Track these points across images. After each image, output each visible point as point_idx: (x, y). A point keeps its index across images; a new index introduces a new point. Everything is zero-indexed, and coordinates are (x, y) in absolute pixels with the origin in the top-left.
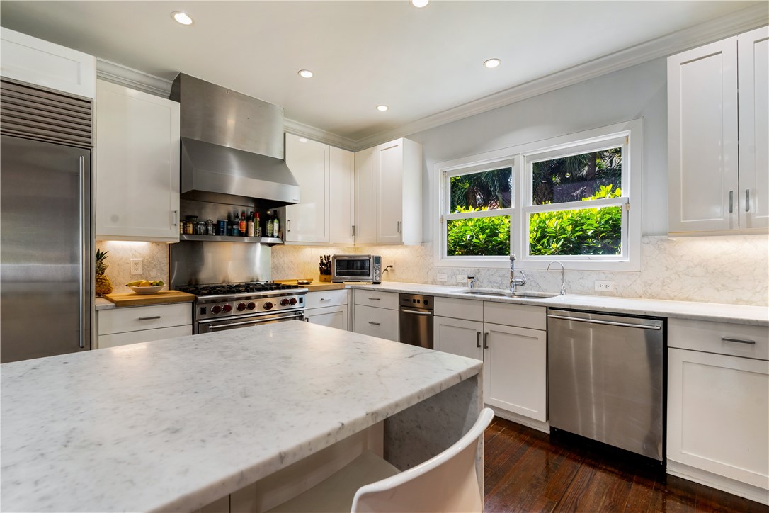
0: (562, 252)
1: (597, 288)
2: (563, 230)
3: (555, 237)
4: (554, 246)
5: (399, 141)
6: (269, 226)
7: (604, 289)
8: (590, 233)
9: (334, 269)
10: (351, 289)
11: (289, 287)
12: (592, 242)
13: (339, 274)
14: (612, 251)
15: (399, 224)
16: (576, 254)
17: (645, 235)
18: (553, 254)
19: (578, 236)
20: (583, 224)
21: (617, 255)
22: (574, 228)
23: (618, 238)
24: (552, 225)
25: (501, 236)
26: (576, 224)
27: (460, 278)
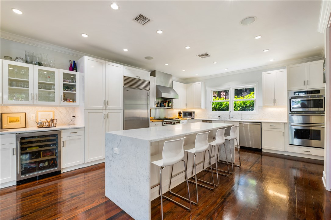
0: (241, 110)
1: (249, 118)
2: (241, 104)
3: (239, 106)
4: (239, 108)
5: (200, 82)
6: (169, 104)
7: (251, 118)
8: (248, 105)
9: (182, 115)
10: (188, 120)
11: (173, 119)
12: (249, 108)
13: (184, 116)
14: (253, 110)
15: (200, 103)
16: (244, 111)
17: (259, 107)
18: (238, 111)
19: (245, 106)
20: (246, 103)
21: (254, 111)
22: (244, 104)
23: (254, 107)
24: (238, 103)
25: (223, 106)
26: (244, 103)
27: (216, 117)
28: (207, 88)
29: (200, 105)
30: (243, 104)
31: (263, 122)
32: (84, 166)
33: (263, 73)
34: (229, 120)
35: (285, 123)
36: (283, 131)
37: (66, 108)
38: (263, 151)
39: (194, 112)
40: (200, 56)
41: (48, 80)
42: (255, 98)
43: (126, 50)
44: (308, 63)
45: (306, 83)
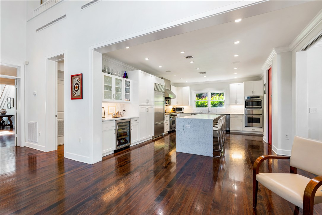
5: (188, 87)
6: (169, 102)
9: (175, 110)
10: (180, 113)
13: (177, 111)
17: (227, 105)
21: (223, 107)
23: (222, 105)
27: (199, 111)
28: (192, 91)
29: (188, 103)
30: (213, 103)
31: (231, 114)
32: (138, 143)
33: (230, 84)
34: (208, 113)
35: (242, 114)
36: (242, 119)
37: (120, 104)
38: (230, 131)
39: (183, 108)
40: (201, 73)
41: (118, 85)
42: (224, 99)
43: (160, 67)
44: (254, 81)
45: (253, 92)
